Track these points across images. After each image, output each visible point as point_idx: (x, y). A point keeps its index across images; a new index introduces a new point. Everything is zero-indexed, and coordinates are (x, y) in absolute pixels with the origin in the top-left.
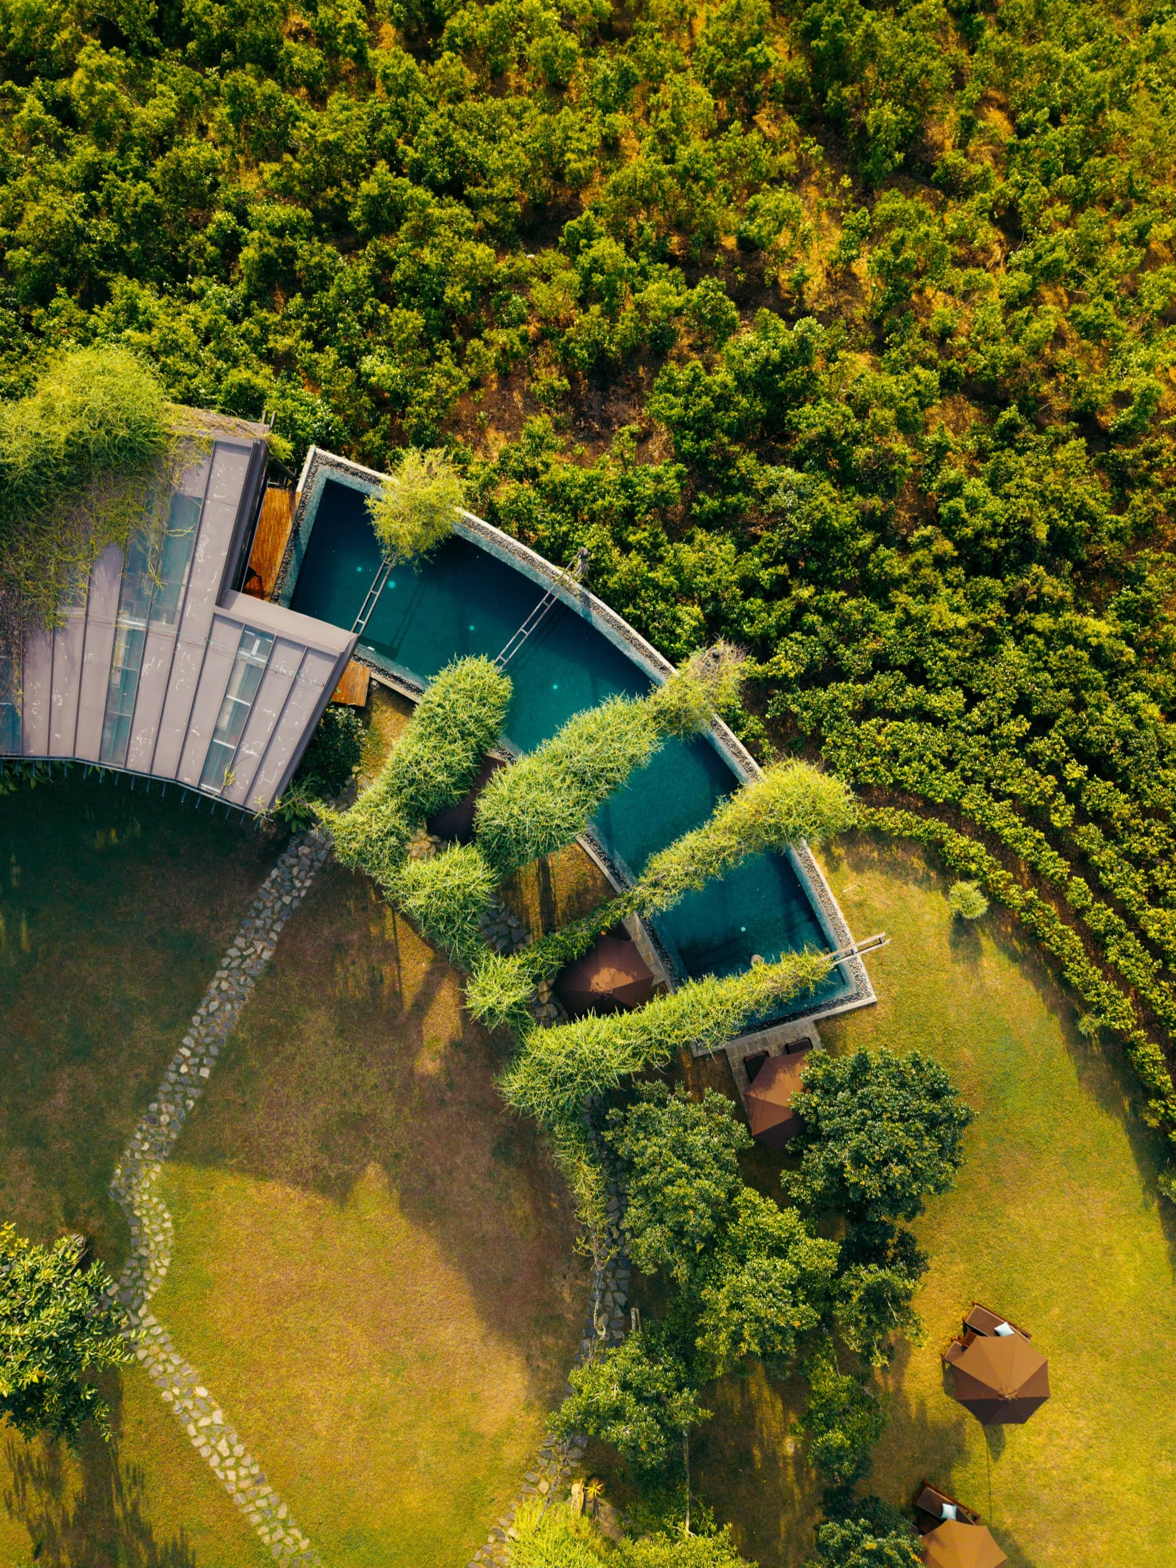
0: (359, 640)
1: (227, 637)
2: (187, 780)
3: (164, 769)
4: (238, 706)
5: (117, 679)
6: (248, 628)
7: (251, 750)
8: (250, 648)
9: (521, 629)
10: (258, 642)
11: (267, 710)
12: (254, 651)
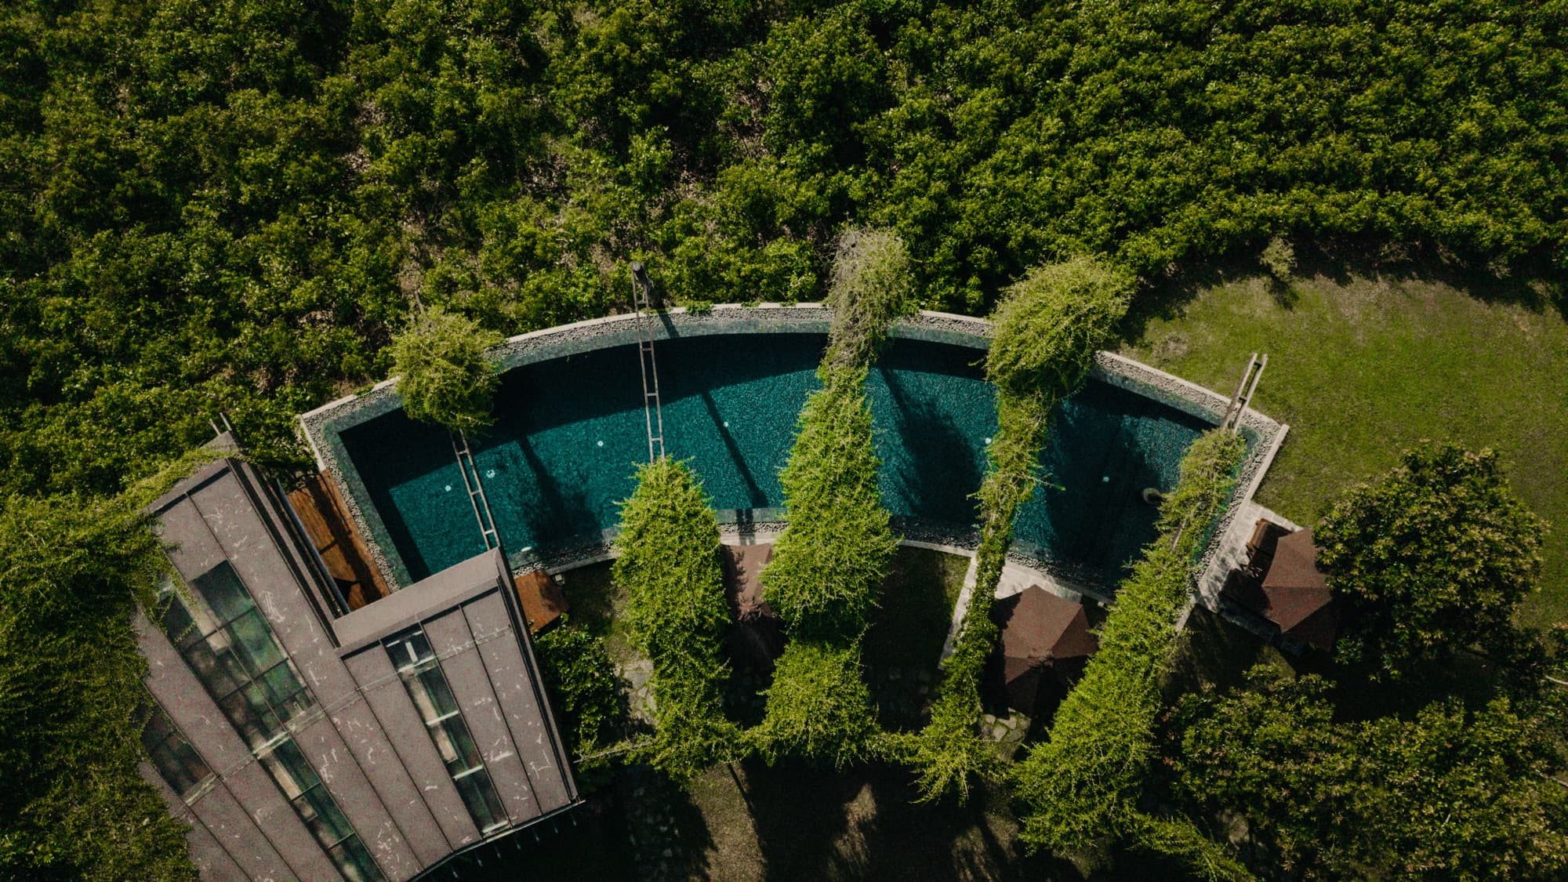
0: (503, 553)
1: (376, 667)
2: (466, 840)
3: (435, 850)
4: (447, 725)
5: (308, 811)
6: (386, 640)
7: (498, 756)
8: (407, 659)
9: (647, 395)
10: (409, 646)
11: (475, 703)
12: (413, 656)
